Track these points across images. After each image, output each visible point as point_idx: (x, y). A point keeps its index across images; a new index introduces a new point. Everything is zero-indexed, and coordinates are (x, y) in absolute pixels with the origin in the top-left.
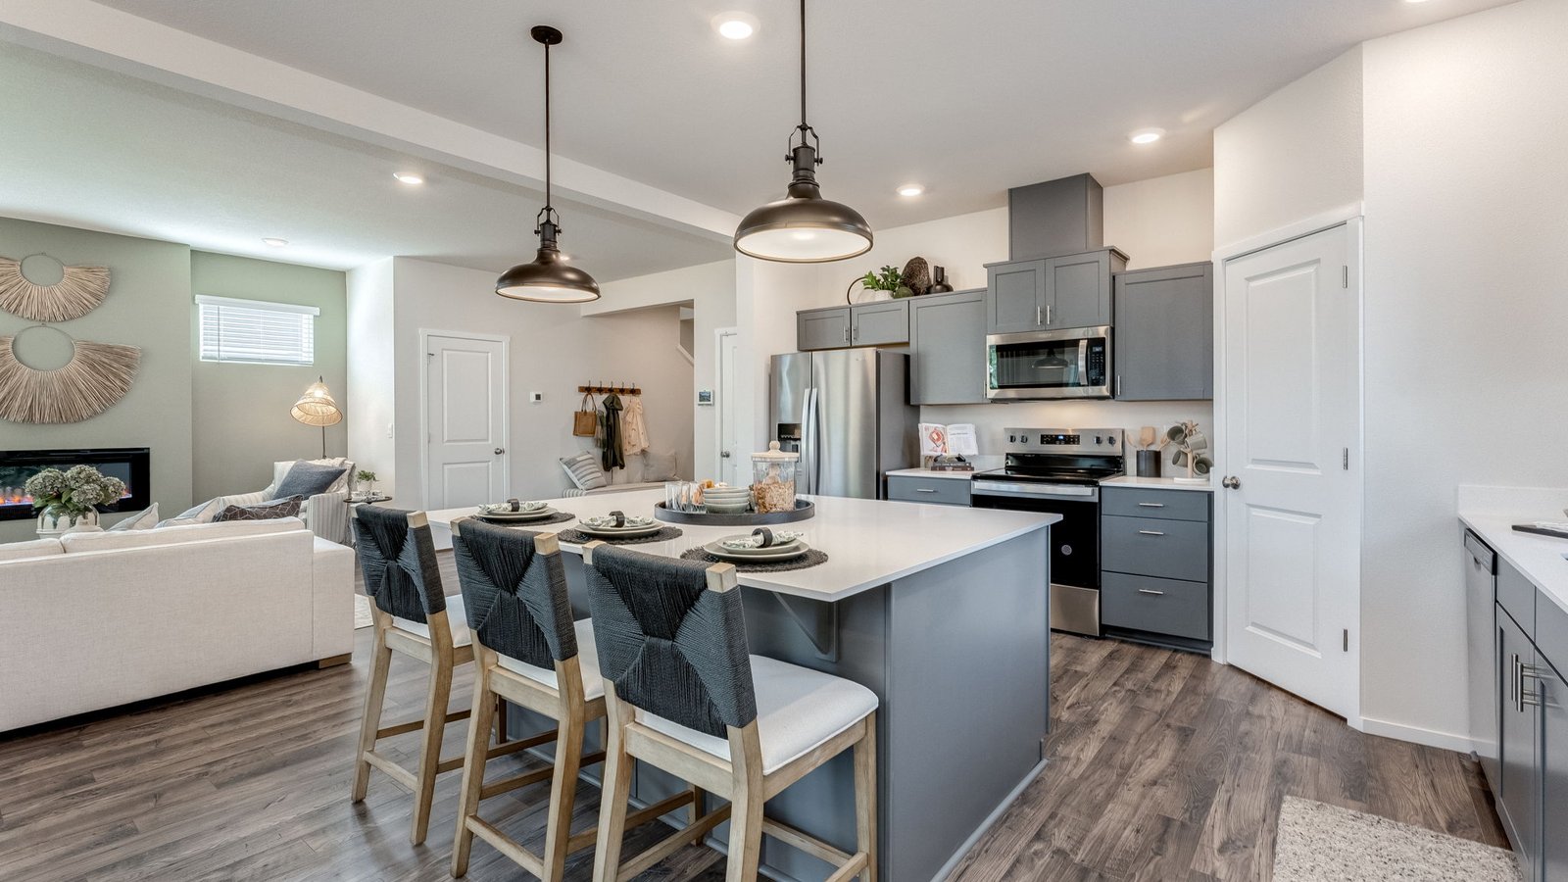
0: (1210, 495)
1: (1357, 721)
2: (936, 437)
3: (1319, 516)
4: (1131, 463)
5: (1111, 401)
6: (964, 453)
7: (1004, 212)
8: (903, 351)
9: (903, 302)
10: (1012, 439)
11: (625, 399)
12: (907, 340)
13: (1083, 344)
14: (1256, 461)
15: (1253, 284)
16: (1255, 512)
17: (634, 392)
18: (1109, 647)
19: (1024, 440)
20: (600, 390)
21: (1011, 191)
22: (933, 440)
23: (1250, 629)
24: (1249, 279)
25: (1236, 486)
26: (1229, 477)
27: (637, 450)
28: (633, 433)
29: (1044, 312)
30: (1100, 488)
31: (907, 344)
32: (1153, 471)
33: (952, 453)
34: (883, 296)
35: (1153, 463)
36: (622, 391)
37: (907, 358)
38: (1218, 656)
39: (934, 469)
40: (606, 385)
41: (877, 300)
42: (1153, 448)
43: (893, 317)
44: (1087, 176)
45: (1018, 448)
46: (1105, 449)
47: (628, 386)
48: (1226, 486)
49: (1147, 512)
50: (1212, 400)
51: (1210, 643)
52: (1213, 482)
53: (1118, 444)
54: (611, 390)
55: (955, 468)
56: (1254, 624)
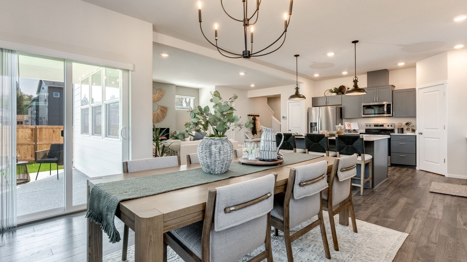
0: (416, 136)
1: (447, 175)
2: (349, 125)
3: (439, 138)
4: (396, 131)
5: (392, 117)
6: (355, 129)
7: (366, 76)
8: (340, 106)
9: (340, 96)
10: (367, 126)
11: (257, 117)
12: (341, 104)
13: (386, 105)
14: (426, 129)
15: (425, 94)
16: (425, 139)
17: (258, 116)
18: (393, 168)
19: (370, 126)
20: (252, 115)
21: (368, 72)
22: (348, 126)
23: (425, 162)
24: (424, 93)
25: (421, 134)
26: (420, 132)
27: (259, 130)
28: (258, 126)
29: (376, 98)
30: (391, 135)
31: (341, 105)
32: (402, 132)
33: (352, 129)
34: (334, 94)
35: (402, 130)
36: (256, 116)
37: (341, 108)
38: (418, 168)
39: (349, 132)
40: (253, 114)
41: (333, 95)
42: (401, 127)
43: (338, 99)
44: (386, 69)
45: (368, 128)
46: (390, 128)
47: (257, 115)
48: (419, 134)
49: (401, 140)
50: (416, 117)
51: (416, 166)
52: (417, 133)
53: (393, 126)
54: (254, 115)
55: (354, 132)
56: (426, 161)
